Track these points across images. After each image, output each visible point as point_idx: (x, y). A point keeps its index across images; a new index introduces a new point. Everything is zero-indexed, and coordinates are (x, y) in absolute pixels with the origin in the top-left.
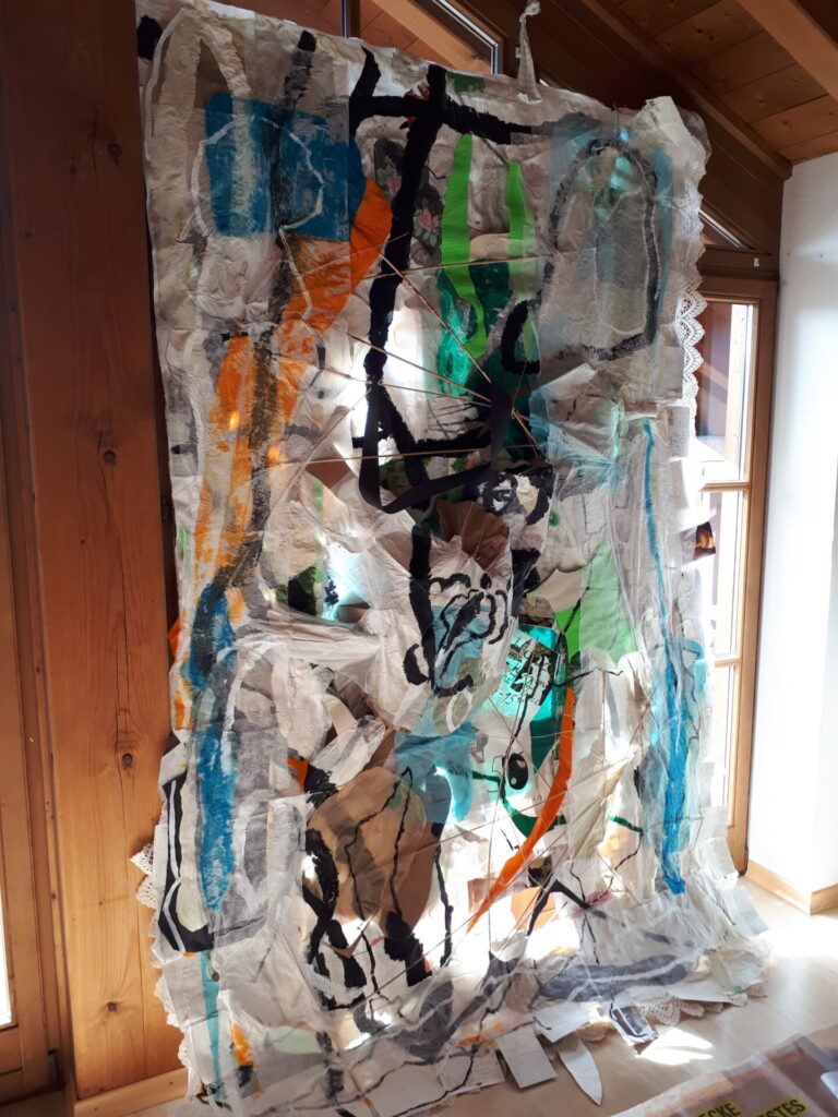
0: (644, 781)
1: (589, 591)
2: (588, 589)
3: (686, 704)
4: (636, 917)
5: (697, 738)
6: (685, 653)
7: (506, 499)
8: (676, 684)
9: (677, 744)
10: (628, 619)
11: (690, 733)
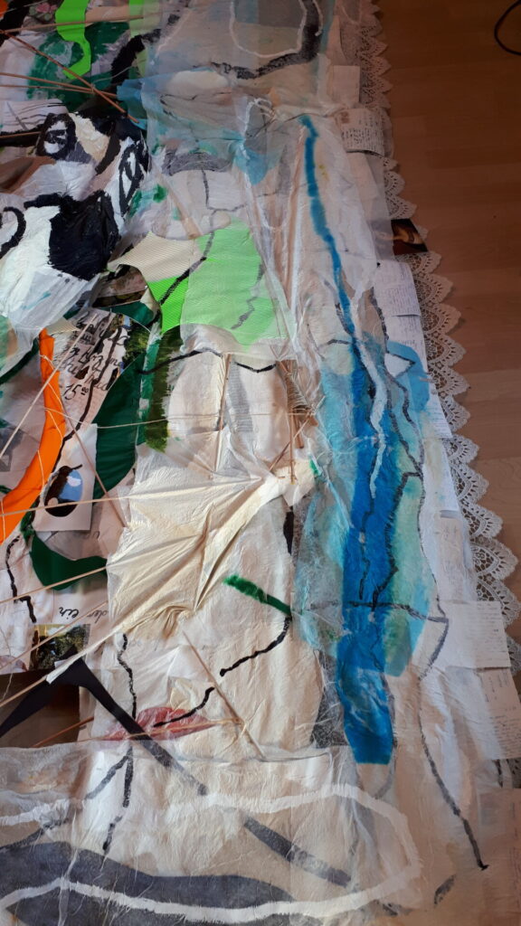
0: (302, 526)
1: (204, 262)
2: (204, 259)
3: (395, 424)
4: (240, 783)
5: (419, 474)
6: (388, 359)
7: (60, 142)
8: (372, 393)
9: (374, 476)
10: (274, 301)
11: (404, 465)
